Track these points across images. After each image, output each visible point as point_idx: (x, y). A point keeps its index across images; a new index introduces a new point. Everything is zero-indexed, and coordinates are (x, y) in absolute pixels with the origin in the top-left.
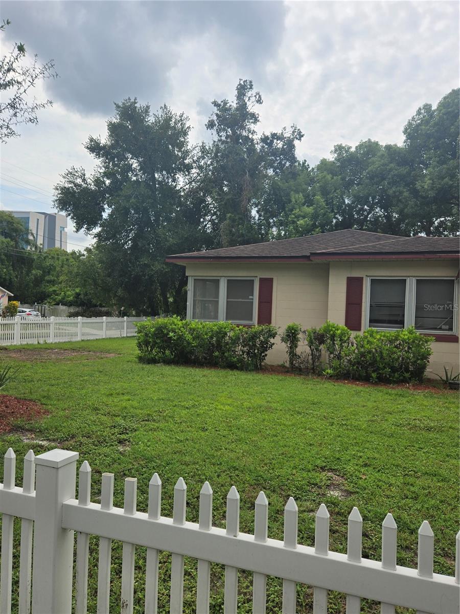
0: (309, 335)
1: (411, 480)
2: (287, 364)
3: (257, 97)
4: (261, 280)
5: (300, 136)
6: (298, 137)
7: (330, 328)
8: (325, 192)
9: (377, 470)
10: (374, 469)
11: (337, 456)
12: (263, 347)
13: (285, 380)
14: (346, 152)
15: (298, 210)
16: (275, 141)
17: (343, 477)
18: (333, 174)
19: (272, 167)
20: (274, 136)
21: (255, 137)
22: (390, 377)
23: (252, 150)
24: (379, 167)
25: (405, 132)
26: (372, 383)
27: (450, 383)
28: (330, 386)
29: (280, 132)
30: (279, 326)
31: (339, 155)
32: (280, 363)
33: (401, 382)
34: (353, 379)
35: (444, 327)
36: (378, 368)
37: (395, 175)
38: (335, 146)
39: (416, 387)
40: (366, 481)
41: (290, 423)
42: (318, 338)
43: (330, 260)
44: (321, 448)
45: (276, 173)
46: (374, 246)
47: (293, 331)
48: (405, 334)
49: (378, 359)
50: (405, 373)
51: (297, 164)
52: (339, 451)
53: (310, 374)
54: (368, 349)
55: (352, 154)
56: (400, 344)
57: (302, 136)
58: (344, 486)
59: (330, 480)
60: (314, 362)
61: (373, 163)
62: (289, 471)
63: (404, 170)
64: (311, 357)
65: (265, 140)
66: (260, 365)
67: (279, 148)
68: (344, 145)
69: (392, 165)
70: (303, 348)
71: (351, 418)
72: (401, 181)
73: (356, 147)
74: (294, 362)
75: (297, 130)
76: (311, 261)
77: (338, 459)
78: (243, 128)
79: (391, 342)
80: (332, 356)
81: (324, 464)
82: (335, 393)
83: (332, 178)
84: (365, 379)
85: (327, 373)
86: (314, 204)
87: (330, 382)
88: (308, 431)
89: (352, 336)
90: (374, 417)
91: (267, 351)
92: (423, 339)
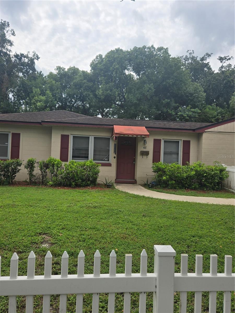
0: (40, 164)
1: (83, 232)
2: (28, 180)
3: (12, 32)
4: (13, 134)
5: (38, 58)
6: (37, 58)
7: (52, 161)
8: (52, 89)
9: (68, 230)
10: (67, 230)
11: (49, 226)
12: (13, 171)
13: (26, 189)
14: (63, 70)
15: (37, 97)
16: (23, 58)
17: (50, 236)
18: (56, 81)
19: (22, 72)
20: (22, 55)
21: (11, 54)
22: (81, 184)
23: (9, 60)
24: (79, 81)
25: (91, 66)
26: (72, 187)
27: (107, 185)
28: (50, 190)
29: (26, 54)
30: (24, 159)
31: (59, 71)
32: (24, 180)
33: (86, 186)
34: (63, 186)
35: (105, 159)
36: (76, 180)
37: (86, 86)
38: (57, 67)
39: (92, 188)
40: (62, 236)
41: (25, 212)
42: (45, 166)
43: (52, 125)
44: (40, 223)
45: (24, 75)
46: (74, 120)
47: (31, 162)
48: (88, 163)
49: (75, 175)
50: (88, 182)
51: (36, 72)
52: (50, 223)
53: (41, 185)
54: (70, 170)
55: (65, 72)
56: (86, 168)
57: (39, 58)
58: (50, 241)
59: (43, 239)
60: (43, 178)
61: (76, 78)
62: (21, 238)
63: (91, 84)
64: (41, 176)
65: (16, 56)
66: (12, 181)
67: (26, 62)
68: (61, 67)
69: (85, 81)
70: (37, 171)
71: (59, 206)
72: (89, 89)
73: (68, 69)
74: (32, 179)
75: (36, 55)
76: (42, 125)
77: (49, 227)
78: (4, 47)
79: (82, 167)
80: (53, 175)
81: (41, 231)
82: (53, 194)
83: (56, 83)
84: (69, 186)
85: (50, 184)
86: (46, 95)
87: (51, 188)
88: (35, 215)
89: (63, 164)
90: (71, 204)
91: (16, 173)
92: (96, 165)
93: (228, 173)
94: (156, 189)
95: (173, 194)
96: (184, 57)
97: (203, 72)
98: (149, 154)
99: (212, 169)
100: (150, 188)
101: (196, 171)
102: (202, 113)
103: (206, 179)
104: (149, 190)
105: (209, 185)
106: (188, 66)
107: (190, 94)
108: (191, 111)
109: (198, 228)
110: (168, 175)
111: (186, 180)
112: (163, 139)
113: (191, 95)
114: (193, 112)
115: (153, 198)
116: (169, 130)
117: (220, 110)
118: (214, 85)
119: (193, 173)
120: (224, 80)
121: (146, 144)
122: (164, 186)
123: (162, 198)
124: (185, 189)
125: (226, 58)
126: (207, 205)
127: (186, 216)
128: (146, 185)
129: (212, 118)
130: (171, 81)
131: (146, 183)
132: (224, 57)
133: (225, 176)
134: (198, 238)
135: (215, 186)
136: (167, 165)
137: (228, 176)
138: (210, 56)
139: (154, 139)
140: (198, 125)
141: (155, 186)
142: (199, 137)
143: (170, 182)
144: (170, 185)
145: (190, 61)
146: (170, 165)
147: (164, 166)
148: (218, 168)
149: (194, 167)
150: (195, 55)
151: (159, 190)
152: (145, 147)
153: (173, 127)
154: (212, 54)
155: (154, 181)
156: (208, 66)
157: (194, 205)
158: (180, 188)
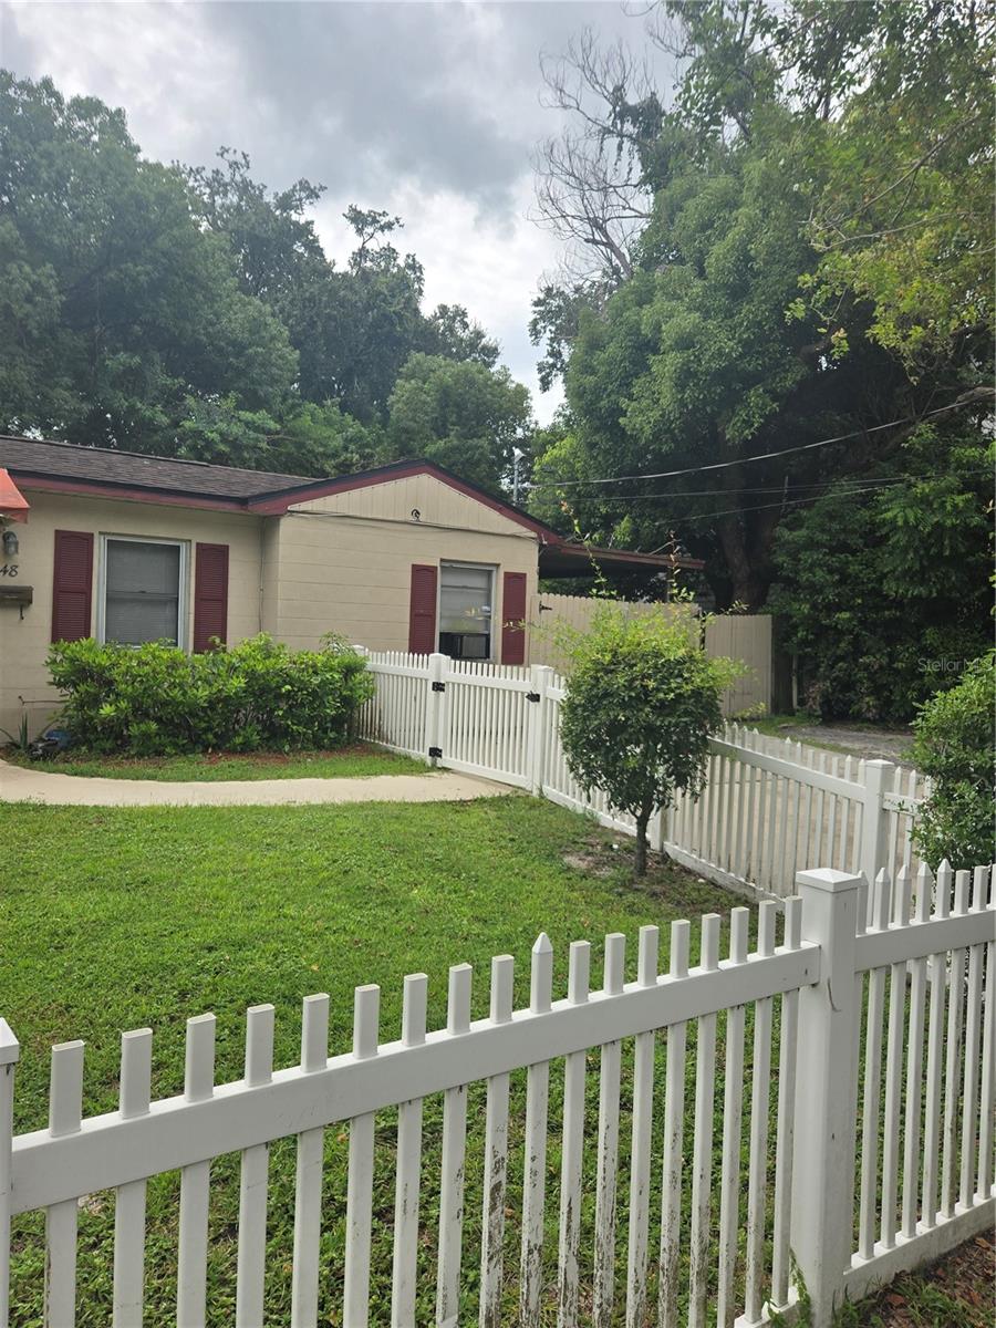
93: (373, 680)
94: (66, 761)
95: (148, 779)
96: (208, 174)
97: (289, 258)
98: (30, 602)
99: (314, 666)
100: (37, 758)
101: (251, 675)
102: (285, 434)
103: (291, 707)
104: (31, 769)
105: (301, 729)
106: (223, 220)
107: (233, 343)
108: (240, 421)
109: (237, 909)
110: (125, 696)
111: (209, 712)
112: (101, 533)
113: (240, 349)
114: (247, 424)
115: (48, 804)
116: (129, 493)
117: (354, 427)
118: (333, 324)
119: (238, 683)
120: (368, 307)
121: (17, 551)
122: (108, 745)
123: (90, 803)
124: (205, 752)
125: (375, 221)
126: (287, 810)
127: (191, 867)
128: (18, 747)
129: (327, 456)
130: (141, 271)
131: (17, 738)
132: (370, 216)
133: (361, 692)
134: (229, 952)
135: (325, 731)
136: (122, 653)
137: (374, 690)
138: (317, 197)
139: (57, 531)
140: (263, 481)
141: (61, 749)
142: (263, 531)
143: (134, 730)
144: (135, 742)
145: (233, 198)
146: (134, 650)
147: (105, 657)
148: (337, 661)
149: (243, 660)
150: (254, 176)
151: (84, 766)
152: (8, 568)
153: (149, 483)
154: (323, 188)
155: (59, 729)
156: (311, 238)
157: (233, 818)
158: (182, 751)
